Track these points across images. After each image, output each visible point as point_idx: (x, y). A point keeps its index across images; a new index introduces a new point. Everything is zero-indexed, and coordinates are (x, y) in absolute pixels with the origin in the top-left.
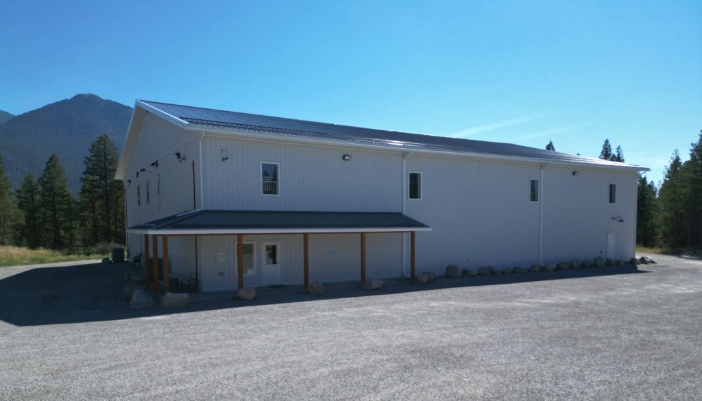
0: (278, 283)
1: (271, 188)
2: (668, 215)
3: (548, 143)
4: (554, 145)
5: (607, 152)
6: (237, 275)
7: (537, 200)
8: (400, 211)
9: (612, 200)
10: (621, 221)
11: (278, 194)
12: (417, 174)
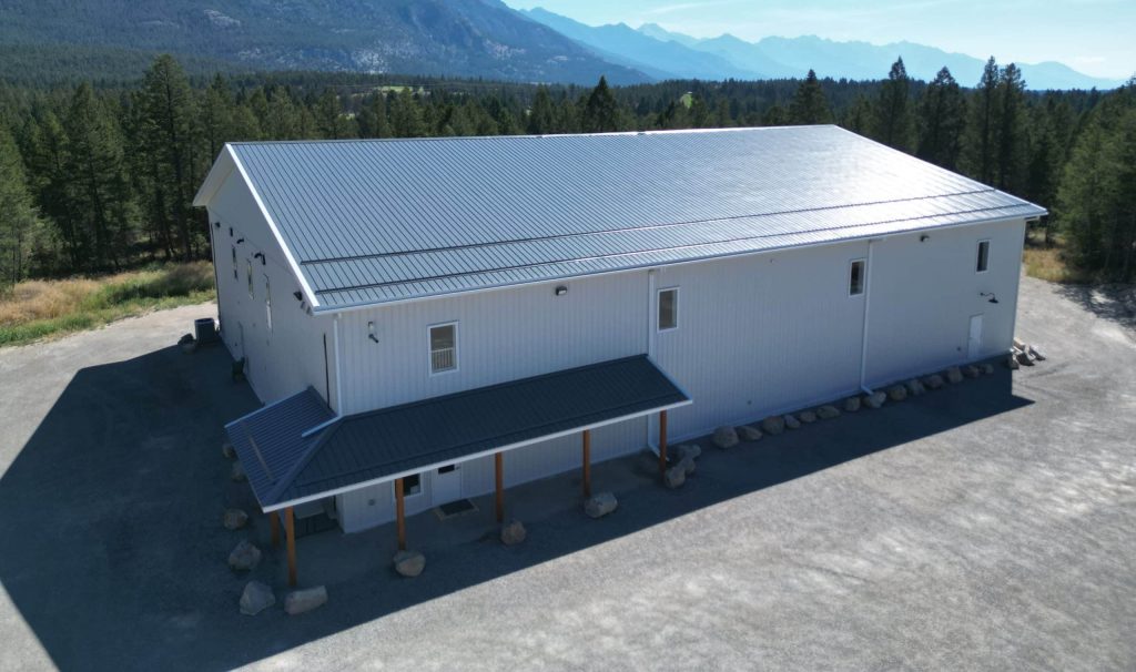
0: (456, 496)
1: (443, 361)
2: (1078, 216)
3: (896, 60)
4: (904, 62)
5: (991, 78)
6: (394, 500)
7: (861, 292)
8: (644, 351)
9: (981, 266)
10: (994, 301)
11: (455, 368)
12: (671, 292)
